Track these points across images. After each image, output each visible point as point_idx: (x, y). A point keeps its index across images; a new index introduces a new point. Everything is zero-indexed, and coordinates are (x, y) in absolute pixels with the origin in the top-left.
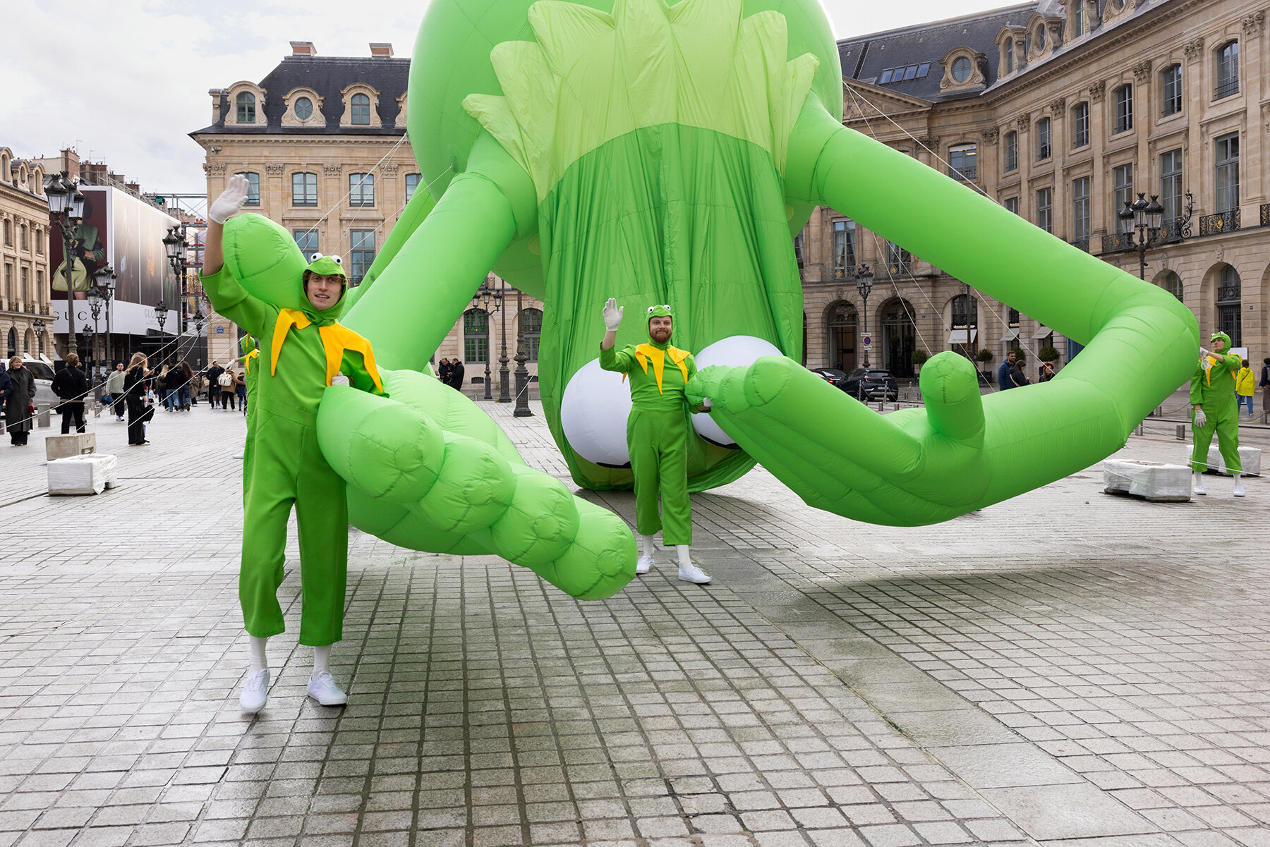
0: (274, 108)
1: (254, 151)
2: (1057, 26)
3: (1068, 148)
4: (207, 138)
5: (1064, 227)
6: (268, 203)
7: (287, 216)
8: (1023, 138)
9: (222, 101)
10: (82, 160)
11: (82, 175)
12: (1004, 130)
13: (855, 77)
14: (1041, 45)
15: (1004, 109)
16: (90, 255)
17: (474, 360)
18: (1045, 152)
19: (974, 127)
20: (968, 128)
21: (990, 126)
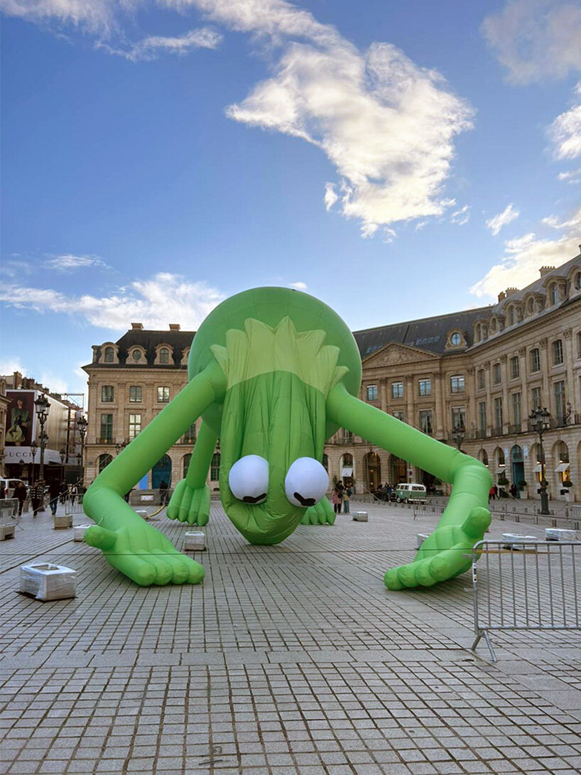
0: (123, 355)
1: (111, 376)
2: (502, 319)
3: (509, 378)
4: (90, 369)
5: (509, 417)
6: (117, 401)
7: (126, 407)
8: (487, 373)
9: (97, 350)
10: (23, 377)
11: (23, 384)
12: (477, 369)
13: (403, 342)
14: (494, 329)
15: (476, 359)
16: (24, 424)
17: (215, 479)
18: (498, 380)
19: (462, 367)
20: (460, 367)
21: (470, 366)
